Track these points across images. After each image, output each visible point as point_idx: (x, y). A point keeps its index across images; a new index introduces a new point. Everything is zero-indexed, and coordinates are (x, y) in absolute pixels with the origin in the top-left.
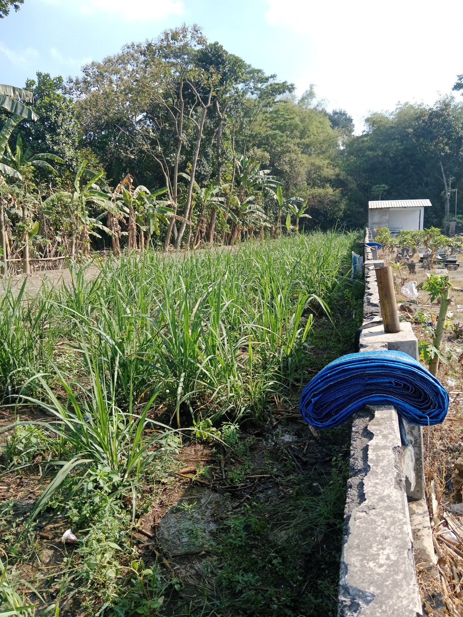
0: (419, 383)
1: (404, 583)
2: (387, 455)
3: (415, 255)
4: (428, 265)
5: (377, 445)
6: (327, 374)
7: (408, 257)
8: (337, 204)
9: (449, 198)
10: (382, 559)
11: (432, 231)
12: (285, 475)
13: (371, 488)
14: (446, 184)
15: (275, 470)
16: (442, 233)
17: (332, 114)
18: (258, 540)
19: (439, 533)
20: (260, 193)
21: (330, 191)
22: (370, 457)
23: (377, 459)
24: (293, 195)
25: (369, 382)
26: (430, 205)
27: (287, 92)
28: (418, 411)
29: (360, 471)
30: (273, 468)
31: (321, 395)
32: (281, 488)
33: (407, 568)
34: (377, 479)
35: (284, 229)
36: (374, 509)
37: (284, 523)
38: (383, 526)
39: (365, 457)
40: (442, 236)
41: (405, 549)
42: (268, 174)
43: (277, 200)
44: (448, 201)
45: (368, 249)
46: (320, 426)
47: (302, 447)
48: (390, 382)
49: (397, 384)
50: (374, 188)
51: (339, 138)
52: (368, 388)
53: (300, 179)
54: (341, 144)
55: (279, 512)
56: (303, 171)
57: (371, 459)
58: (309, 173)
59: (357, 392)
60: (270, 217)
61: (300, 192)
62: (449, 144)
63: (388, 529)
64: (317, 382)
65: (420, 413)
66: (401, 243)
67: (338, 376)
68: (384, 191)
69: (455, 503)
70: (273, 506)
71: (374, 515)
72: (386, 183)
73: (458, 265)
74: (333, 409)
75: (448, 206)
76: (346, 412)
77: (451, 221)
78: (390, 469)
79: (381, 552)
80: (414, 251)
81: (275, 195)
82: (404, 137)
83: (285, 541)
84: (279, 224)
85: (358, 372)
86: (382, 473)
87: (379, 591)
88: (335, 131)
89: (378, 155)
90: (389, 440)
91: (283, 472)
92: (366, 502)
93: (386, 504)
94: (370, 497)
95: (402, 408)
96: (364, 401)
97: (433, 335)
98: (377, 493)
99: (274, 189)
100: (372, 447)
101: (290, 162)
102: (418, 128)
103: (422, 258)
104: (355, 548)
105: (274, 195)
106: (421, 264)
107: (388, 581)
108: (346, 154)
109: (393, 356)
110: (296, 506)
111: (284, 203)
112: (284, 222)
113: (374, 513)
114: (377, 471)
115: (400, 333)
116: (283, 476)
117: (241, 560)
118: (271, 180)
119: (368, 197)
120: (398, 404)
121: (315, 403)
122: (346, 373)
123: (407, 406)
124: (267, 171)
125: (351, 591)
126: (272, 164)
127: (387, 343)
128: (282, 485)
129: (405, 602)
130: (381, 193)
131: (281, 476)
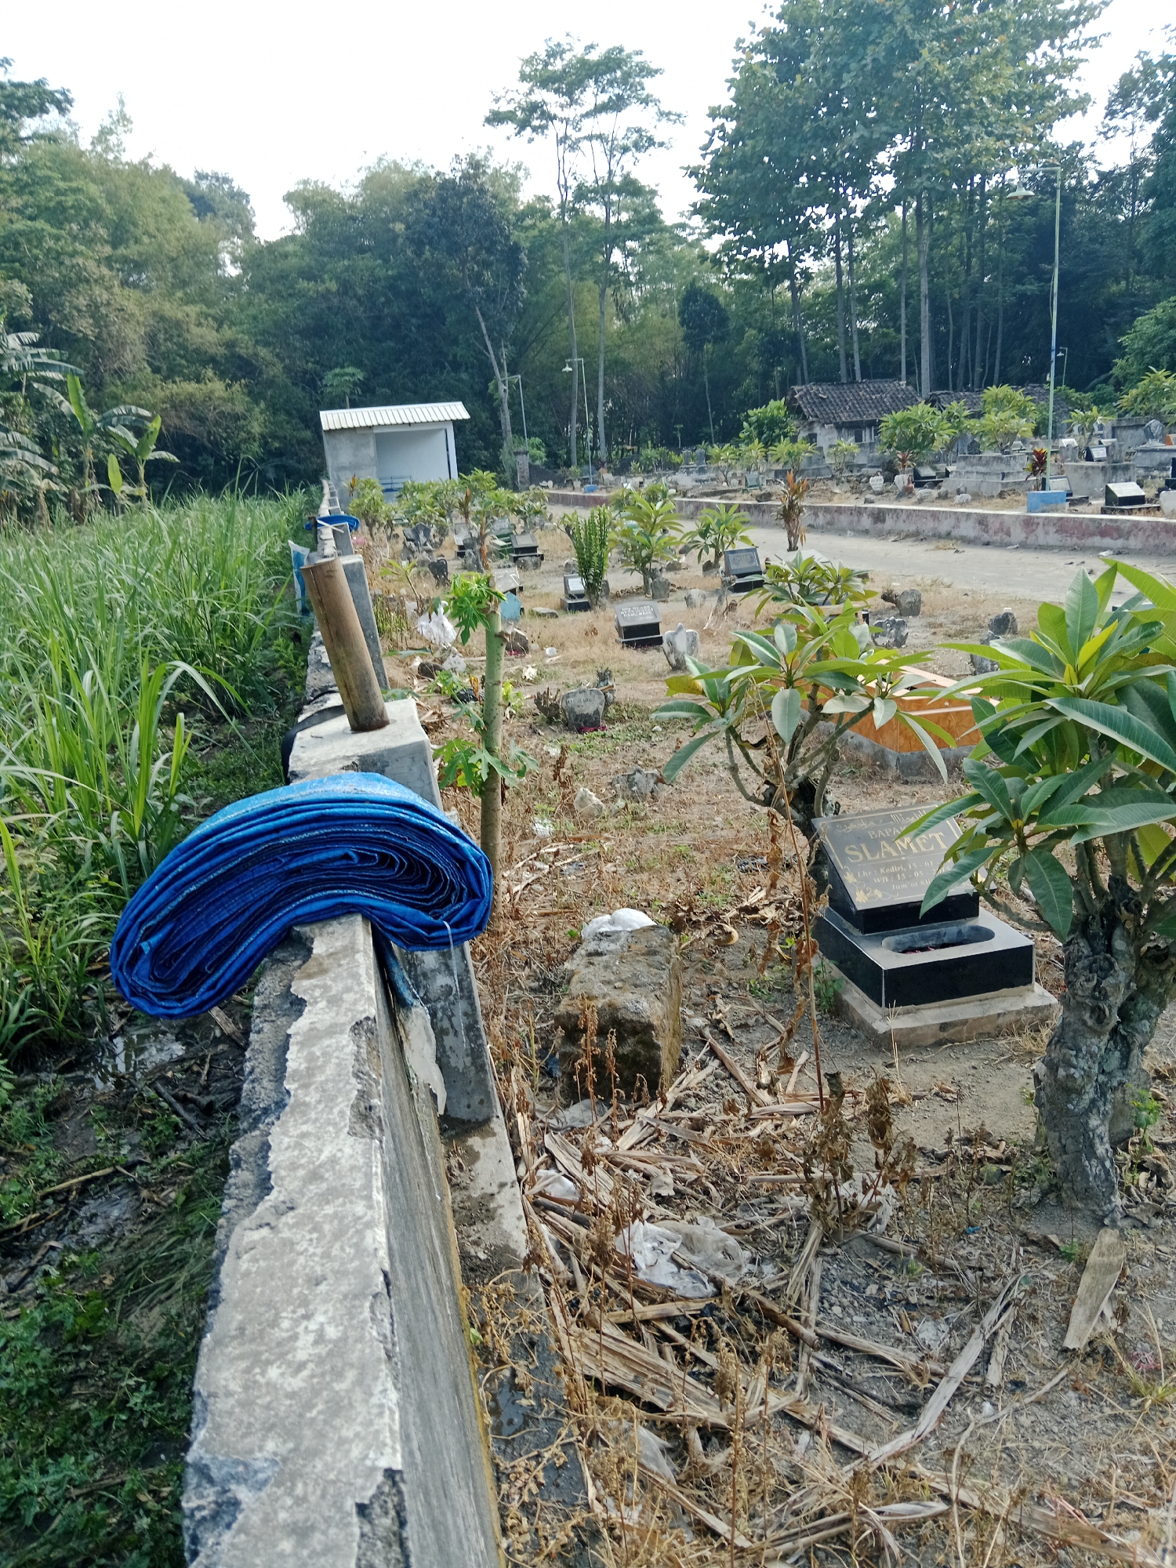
0: (416, 846)
1: (358, 1395)
2: (337, 1049)
3: (447, 541)
4: (476, 562)
5: (311, 1029)
6: (177, 866)
7: (429, 546)
8: (242, 422)
9: (505, 397)
10: (304, 1349)
11: (477, 480)
12: (154, 1157)
13: (288, 1154)
14: (495, 363)
15: (125, 1151)
16: (502, 483)
17: (193, 181)
18: (86, 1355)
19: (537, 1188)
20: (20, 398)
21: (217, 387)
22: (291, 1065)
23: (308, 1068)
24: (117, 400)
25: (293, 865)
26: (466, 416)
27: (54, 111)
28: (423, 914)
29: (266, 1111)
30: (119, 1147)
31: (169, 927)
32: (145, 1193)
33: (367, 1351)
34: (305, 1123)
35: (108, 497)
36: (292, 1209)
37: (157, 1286)
38: (311, 1250)
39: (280, 1072)
40: (502, 489)
41: (365, 1296)
42: (33, 345)
43: (73, 417)
44: (506, 406)
45: (327, 532)
46: (176, 1011)
47: (196, 1068)
48: (347, 857)
49: (363, 858)
50: (329, 377)
51: (221, 244)
52: (291, 882)
53: (128, 357)
54: (228, 262)
55: (141, 1261)
56: (134, 334)
57: (295, 1071)
58: (151, 340)
59: (266, 899)
60: (60, 465)
61: (136, 393)
62: (491, 264)
63: (326, 1255)
64: (152, 894)
65: (429, 918)
66: (410, 513)
67: (206, 866)
68: (355, 384)
69: (566, 1107)
70: (127, 1248)
71: (291, 1227)
72: (359, 364)
73: (542, 557)
74: (206, 959)
75: (506, 416)
76: (244, 958)
77: (517, 454)
78: (341, 1085)
79: (300, 1329)
80: (443, 531)
81: (66, 403)
82: (385, 246)
83: (161, 1334)
84: (92, 485)
85: (259, 845)
86: (319, 1102)
87: (291, 1445)
88: (206, 224)
89: (328, 290)
90: (345, 1006)
91: (148, 1149)
92: (274, 1194)
93: (324, 1186)
94: (282, 1179)
95: (383, 914)
96: (285, 919)
97: (478, 723)
98: (303, 1161)
99: (61, 386)
100: (299, 1038)
101: (94, 309)
102: (417, 221)
103: (461, 547)
104: (234, 1338)
105: (61, 403)
106: (461, 561)
107: (315, 1405)
108: (246, 288)
109: (347, 789)
110: (186, 1232)
111: (95, 423)
112: (102, 475)
113: (291, 1221)
114: (307, 1099)
115: (388, 727)
116: (148, 1160)
117: (41, 1428)
118: (44, 359)
119: (318, 402)
120: (373, 908)
121: (156, 951)
122: (227, 855)
123: (394, 907)
124: (29, 336)
125: (214, 1473)
126: (41, 317)
127: (355, 759)
128: (147, 1185)
129: (356, 1452)
130: (348, 391)
131: (141, 1163)
